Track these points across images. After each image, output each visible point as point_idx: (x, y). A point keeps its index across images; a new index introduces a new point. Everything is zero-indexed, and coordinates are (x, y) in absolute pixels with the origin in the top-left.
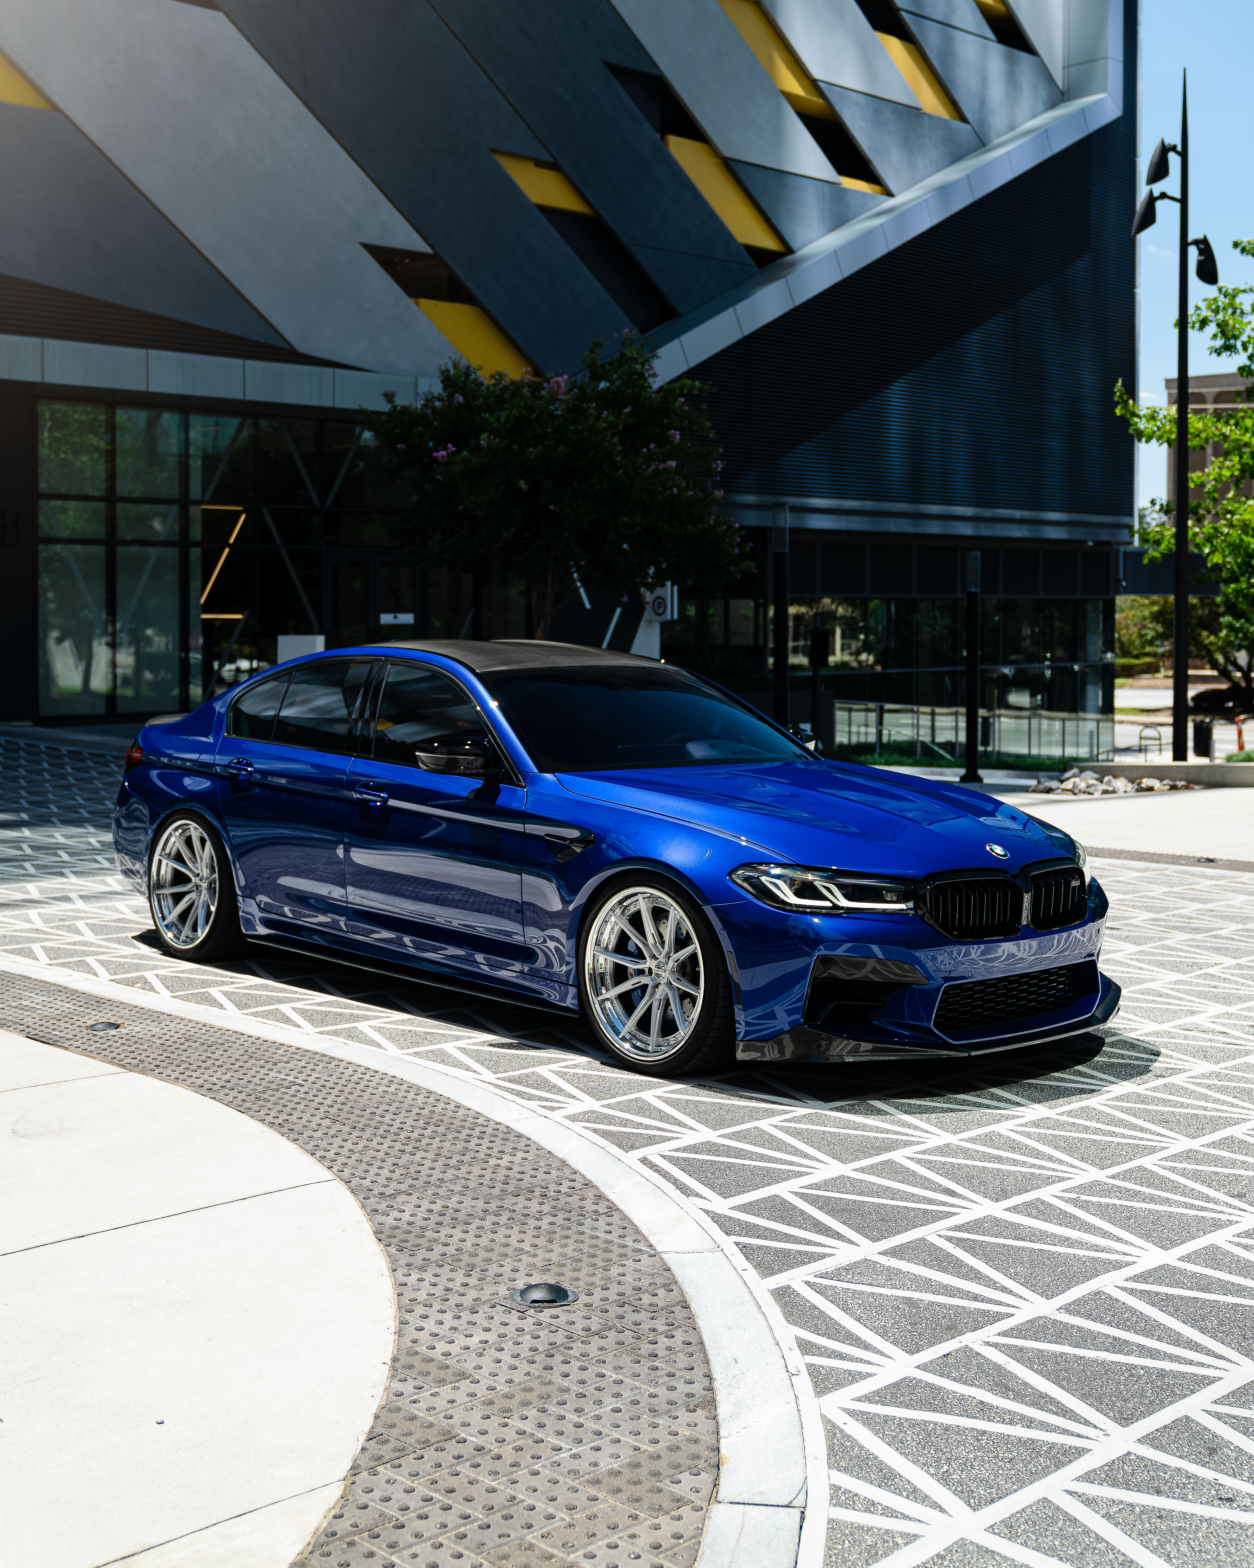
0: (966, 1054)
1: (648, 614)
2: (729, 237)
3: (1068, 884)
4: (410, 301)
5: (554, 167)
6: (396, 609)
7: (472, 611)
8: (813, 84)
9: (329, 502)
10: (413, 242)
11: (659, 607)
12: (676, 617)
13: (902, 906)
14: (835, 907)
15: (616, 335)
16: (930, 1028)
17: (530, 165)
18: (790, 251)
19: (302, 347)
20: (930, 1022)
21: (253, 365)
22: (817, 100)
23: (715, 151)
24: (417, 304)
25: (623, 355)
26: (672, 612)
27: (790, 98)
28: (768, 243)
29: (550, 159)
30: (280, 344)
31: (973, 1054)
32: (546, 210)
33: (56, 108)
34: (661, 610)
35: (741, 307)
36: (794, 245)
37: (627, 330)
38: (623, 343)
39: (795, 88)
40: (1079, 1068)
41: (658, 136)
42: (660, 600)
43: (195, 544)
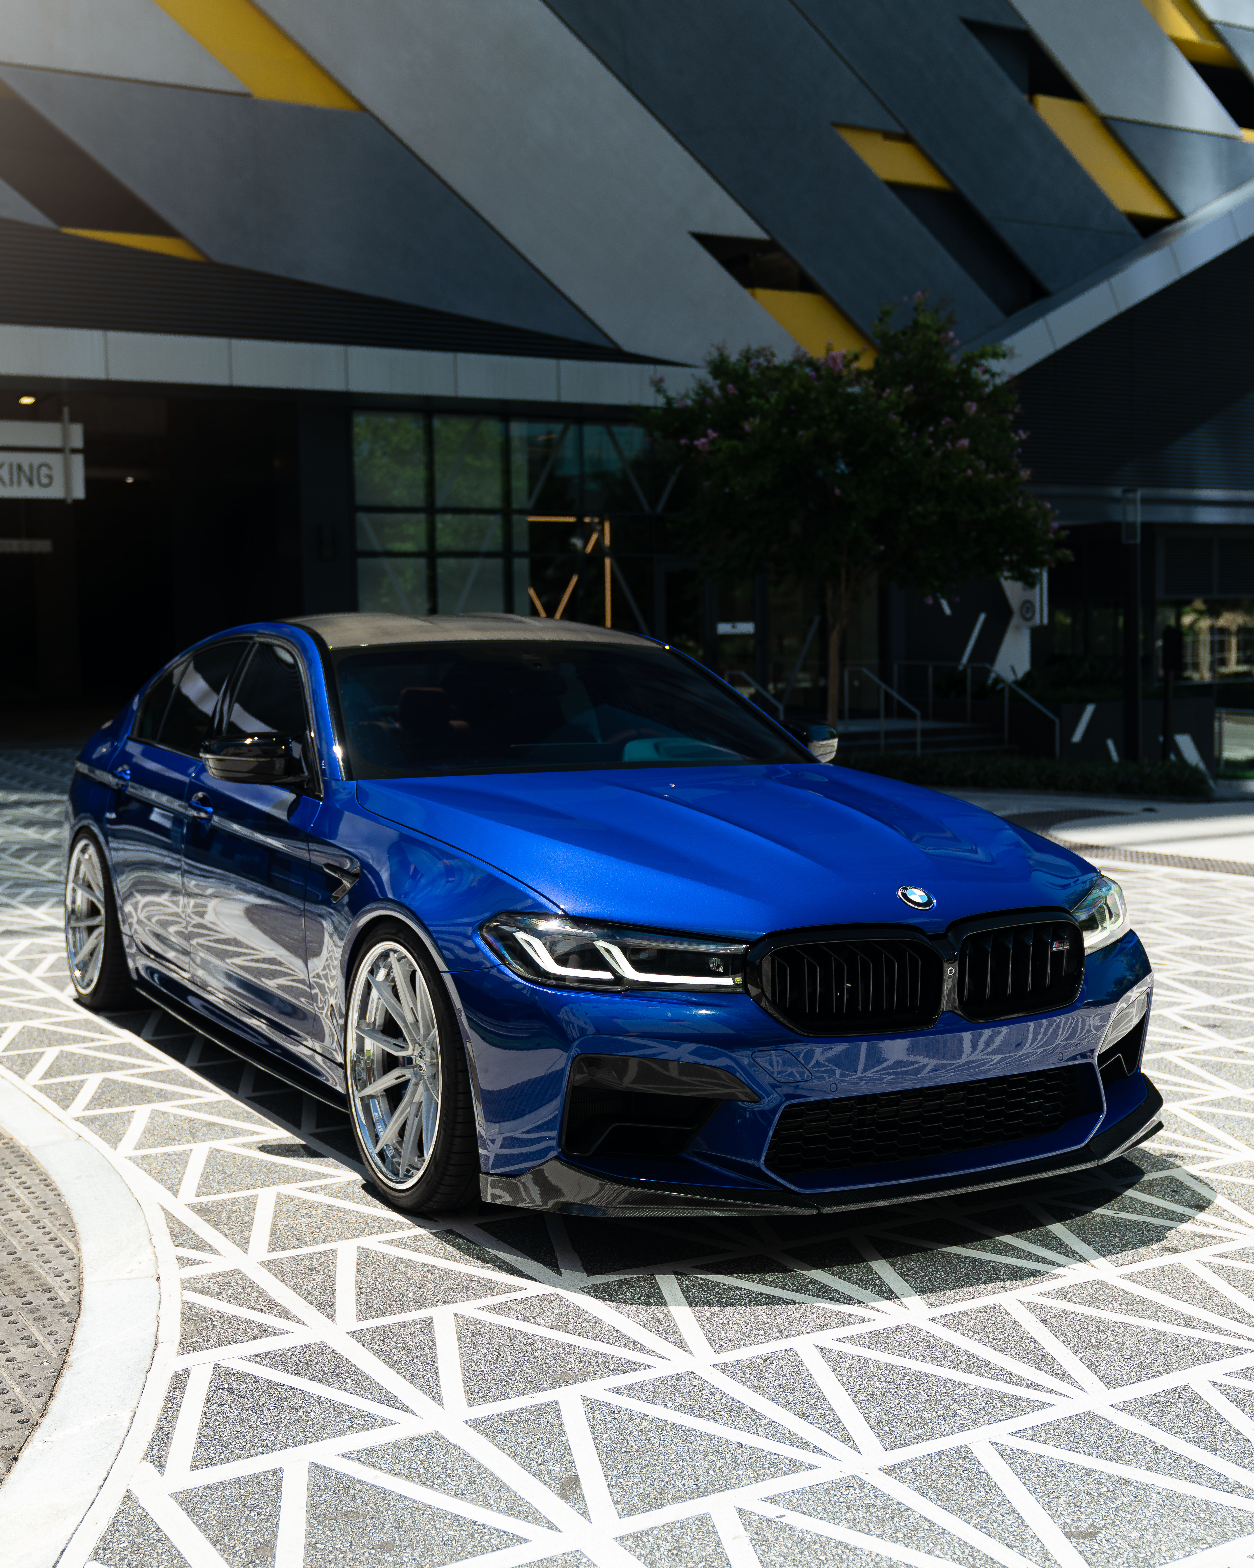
0: (814, 1212)
1: (1016, 620)
2: (1107, 205)
3: (1041, 948)
4: (745, 293)
5: (906, 138)
6: (733, 618)
7: (817, 619)
8: (1209, 27)
9: (660, 508)
10: (749, 229)
11: (1027, 612)
12: (1046, 621)
13: (728, 981)
14: (619, 979)
15: (905, 299)
16: (759, 1169)
17: (878, 139)
18: (1179, 216)
19: (628, 345)
20: (758, 1158)
21: (568, 365)
22: (1213, 45)
23: (1092, 110)
24: (754, 295)
25: (916, 323)
26: (1041, 616)
27: (1182, 45)
28: (1155, 209)
29: (899, 130)
30: (603, 342)
31: (826, 1210)
32: (897, 187)
33: (363, 108)
34: (1029, 615)
35: (1116, 280)
36: (1184, 208)
37: (919, 293)
38: (916, 309)
39: (1187, 32)
40: (1007, 1239)
41: (1026, 98)
42: (1028, 605)
43: (521, 555)
